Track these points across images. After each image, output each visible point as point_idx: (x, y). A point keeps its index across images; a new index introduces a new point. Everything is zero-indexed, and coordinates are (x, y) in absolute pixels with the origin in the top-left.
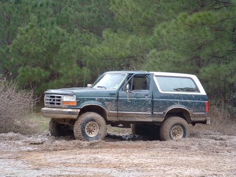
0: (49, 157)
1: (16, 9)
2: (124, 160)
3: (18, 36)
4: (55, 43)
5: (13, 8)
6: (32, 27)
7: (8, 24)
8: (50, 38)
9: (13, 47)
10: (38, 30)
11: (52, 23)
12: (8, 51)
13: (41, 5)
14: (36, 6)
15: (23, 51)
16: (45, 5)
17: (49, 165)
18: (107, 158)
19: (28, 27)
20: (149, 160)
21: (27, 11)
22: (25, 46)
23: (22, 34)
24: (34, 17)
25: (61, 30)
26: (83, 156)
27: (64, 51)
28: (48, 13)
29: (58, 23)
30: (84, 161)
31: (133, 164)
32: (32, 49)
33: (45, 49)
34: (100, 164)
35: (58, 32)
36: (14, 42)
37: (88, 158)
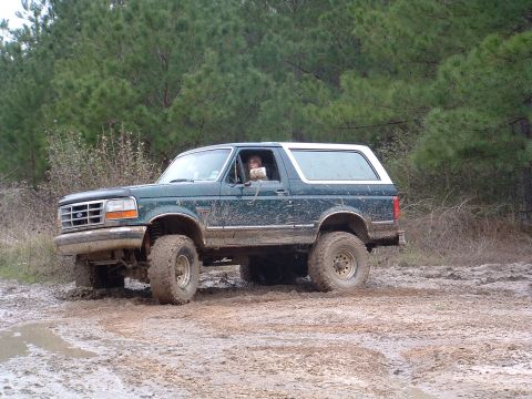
0: (245, 314)
1: (179, 41)
2: (386, 317)
3: (184, 91)
4: (251, 102)
5: (172, 39)
6: (208, 71)
7: (166, 68)
8: (243, 90)
9: (175, 110)
10: (220, 78)
11: (245, 65)
12: (165, 120)
13: (225, 32)
14: (214, 33)
15: (193, 118)
16: (231, 32)
17: (244, 330)
18: (352, 314)
19: (200, 72)
20: (433, 317)
21: (199, 43)
22: (196, 109)
23: (189, 87)
24: (211, 54)
25: (263, 77)
26: (308, 311)
27: (268, 116)
28: (237, 46)
29: (255, 65)
30: (310, 321)
31: (402, 324)
32: (210, 112)
33: (233, 114)
34: (340, 326)
35: (256, 80)
36: (177, 101)
37: (318, 314)
